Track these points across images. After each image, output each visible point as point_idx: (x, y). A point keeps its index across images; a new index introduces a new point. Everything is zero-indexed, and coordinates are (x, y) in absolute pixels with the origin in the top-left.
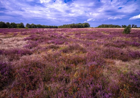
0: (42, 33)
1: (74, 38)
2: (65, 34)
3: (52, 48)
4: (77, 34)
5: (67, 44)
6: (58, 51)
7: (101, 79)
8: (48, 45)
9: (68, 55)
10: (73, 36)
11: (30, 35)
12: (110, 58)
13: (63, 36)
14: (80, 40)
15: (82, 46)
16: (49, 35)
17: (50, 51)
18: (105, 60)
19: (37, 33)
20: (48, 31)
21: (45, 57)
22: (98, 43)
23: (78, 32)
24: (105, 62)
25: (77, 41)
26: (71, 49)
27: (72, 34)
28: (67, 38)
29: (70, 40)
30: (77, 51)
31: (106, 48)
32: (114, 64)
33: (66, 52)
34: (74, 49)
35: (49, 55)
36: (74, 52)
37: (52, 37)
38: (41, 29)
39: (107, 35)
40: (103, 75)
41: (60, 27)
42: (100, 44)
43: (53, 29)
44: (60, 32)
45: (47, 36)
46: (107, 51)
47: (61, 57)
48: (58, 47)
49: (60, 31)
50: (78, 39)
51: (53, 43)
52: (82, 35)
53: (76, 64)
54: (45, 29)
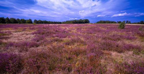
0: (48, 28)
1: (76, 33)
2: (68, 29)
3: (57, 41)
4: (78, 29)
5: (69, 37)
6: (62, 44)
7: (99, 68)
8: (53, 38)
9: (70, 47)
10: (75, 31)
11: (37, 30)
12: (107, 50)
13: (66, 30)
14: (81, 34)
15: (82, 39)
16: (54, 30)
17: (55, 44)
18: (103, 51)
19: (43, 28)
20: (53, 26)
21: (51, 49)
22: (96, 37)
23: (79, 27)
24: (103, 53)
25: (78, 35)
26: (73, 42)
27: (74, 29)
28: (70, 32)
29: (73, 34)
30: (79, 44)
31: (103, 41)
32: (111, 55)
33: (69, 44)
34: (75, 42)
35: (54, 47)
36: (76, 44)
37: (57, 31)
38: (47, 25)
39: (104, 30)
40: (101, 65)
41: (64, 23)
42: (99, 37)
43: (57, 25)
44: (64, 28)
45: (52, 31)
46: (104, 43)
47: (64, 49)
48: (62, 41)
49: (63, 26)
50: (79, 33)
51: (57, 37)
52: (83, 30)
53: (77, 55)
54: (50, 25)
